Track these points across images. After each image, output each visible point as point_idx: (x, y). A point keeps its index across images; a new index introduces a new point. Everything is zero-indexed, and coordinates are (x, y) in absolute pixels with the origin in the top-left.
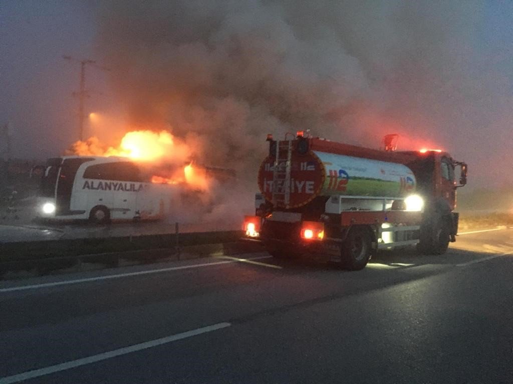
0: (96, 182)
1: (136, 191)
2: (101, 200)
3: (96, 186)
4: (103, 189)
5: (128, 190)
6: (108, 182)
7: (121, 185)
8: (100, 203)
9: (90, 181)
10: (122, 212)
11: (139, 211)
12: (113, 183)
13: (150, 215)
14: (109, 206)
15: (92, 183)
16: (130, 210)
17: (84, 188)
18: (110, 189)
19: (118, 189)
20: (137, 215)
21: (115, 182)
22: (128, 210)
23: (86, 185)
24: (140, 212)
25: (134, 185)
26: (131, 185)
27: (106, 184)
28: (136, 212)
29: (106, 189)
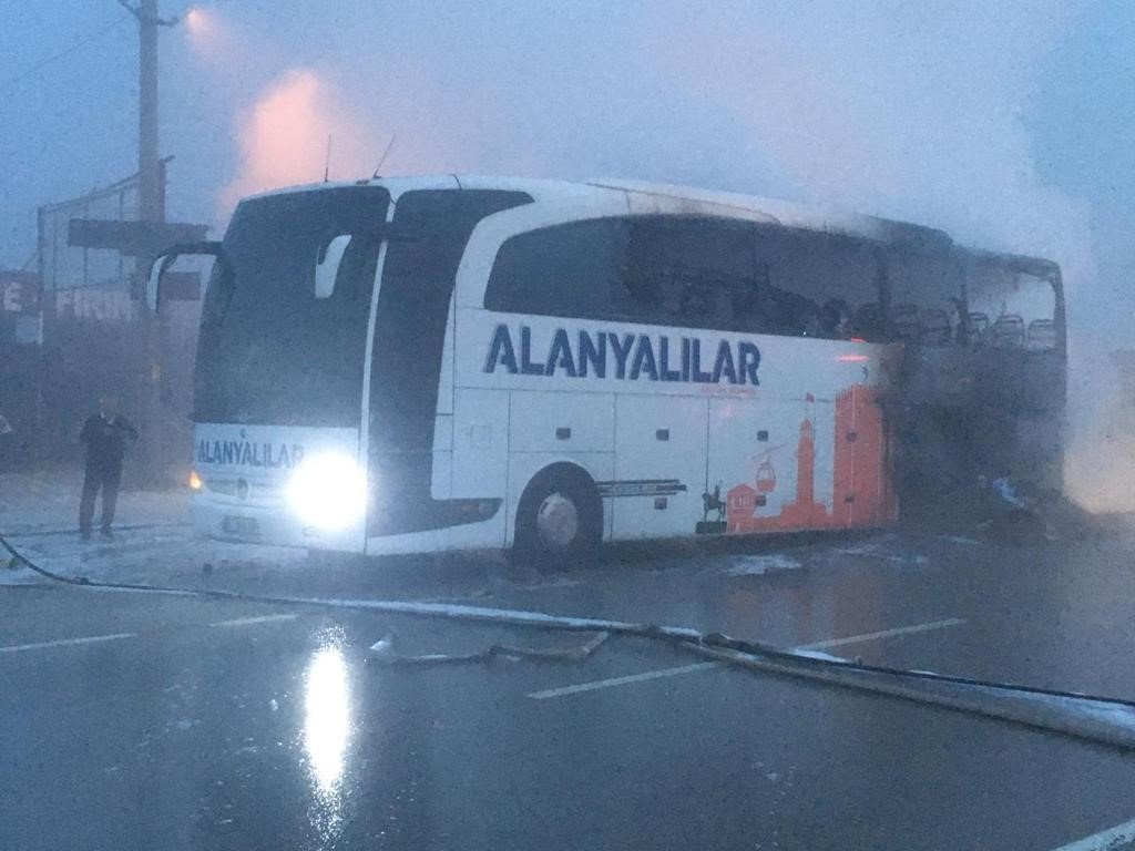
1: (706, 378)
2: (564, 434)
3: (540, 353)
4: (571, 373)
5: (674, 377)
6: (594, 327)
8: (559, 453)
9: (515, 322)
10: (651, 500)
11: (717, 491)
12: (613, 337)
13: (760, 512)
14: (599, 471)
15: (526, 333)
16: (683, 488)
17: (490, 368)
20: (713, 516)
21: (622, 329)
22: (676, 487)
23: (503, 353)
24: (722, 496)
25: (697, 342)
26: (686, 342)
28: (705, 496)
29: (583, 373)
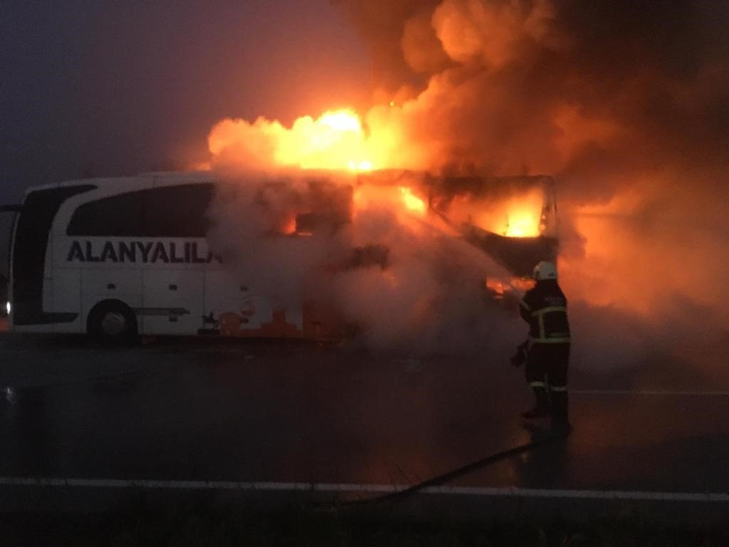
0: (98, 243)
1: (201, 261)
2: (111, 286)
3: (97, 251)
4: (115, 259)
5: (180, 260)
6: (128, 241)
7: (160, 246)
8: (113, 295)
9: (82, 240)
10: (167, 318)
11: (212, 315)
13: (243, 326)
14: (133, 303)
15: (89, 245)
16: (188, 313)
17: (70, 259)
18: (133, 259)
19: (154, 260)
20: (210, 326)
21: (145, 241)
22: (182, 312)
23: (75, 253)
24: (216, 317)
25: (195, 246)
26: (187, 245)
27: (122, 246)
28: (204, 317)
29: (122, 260)
